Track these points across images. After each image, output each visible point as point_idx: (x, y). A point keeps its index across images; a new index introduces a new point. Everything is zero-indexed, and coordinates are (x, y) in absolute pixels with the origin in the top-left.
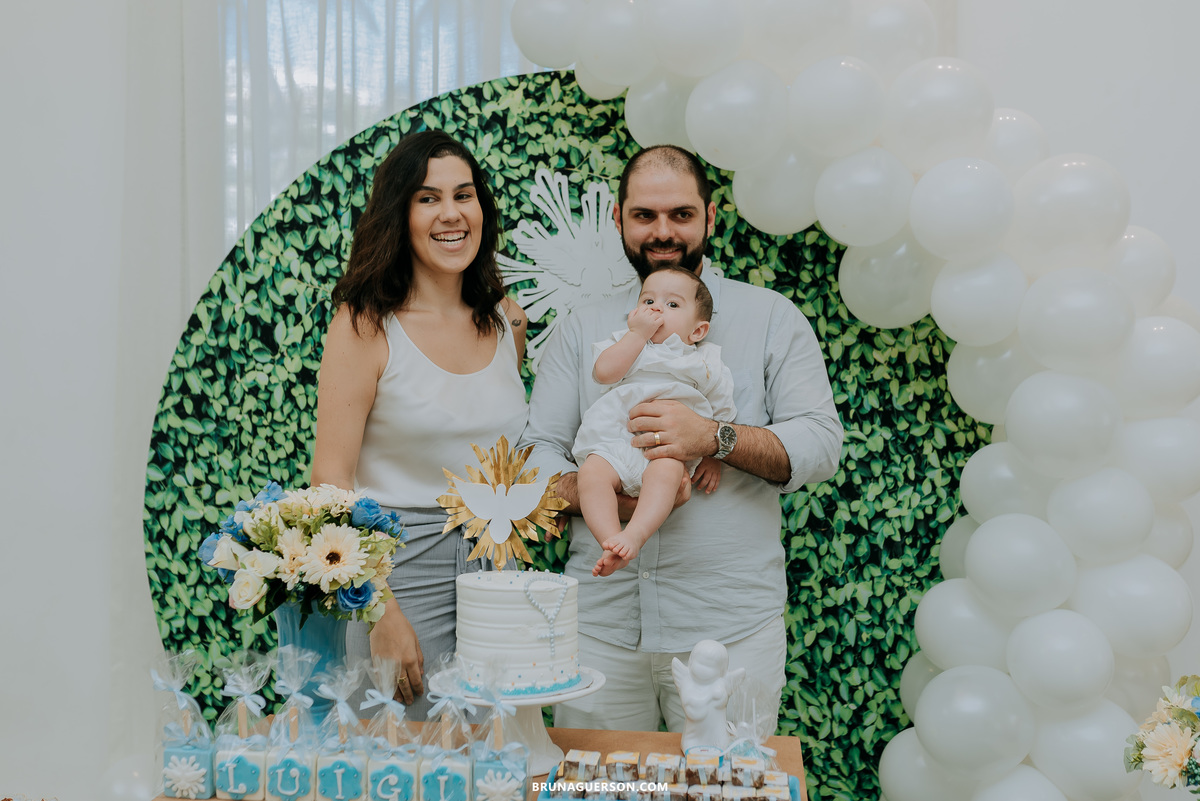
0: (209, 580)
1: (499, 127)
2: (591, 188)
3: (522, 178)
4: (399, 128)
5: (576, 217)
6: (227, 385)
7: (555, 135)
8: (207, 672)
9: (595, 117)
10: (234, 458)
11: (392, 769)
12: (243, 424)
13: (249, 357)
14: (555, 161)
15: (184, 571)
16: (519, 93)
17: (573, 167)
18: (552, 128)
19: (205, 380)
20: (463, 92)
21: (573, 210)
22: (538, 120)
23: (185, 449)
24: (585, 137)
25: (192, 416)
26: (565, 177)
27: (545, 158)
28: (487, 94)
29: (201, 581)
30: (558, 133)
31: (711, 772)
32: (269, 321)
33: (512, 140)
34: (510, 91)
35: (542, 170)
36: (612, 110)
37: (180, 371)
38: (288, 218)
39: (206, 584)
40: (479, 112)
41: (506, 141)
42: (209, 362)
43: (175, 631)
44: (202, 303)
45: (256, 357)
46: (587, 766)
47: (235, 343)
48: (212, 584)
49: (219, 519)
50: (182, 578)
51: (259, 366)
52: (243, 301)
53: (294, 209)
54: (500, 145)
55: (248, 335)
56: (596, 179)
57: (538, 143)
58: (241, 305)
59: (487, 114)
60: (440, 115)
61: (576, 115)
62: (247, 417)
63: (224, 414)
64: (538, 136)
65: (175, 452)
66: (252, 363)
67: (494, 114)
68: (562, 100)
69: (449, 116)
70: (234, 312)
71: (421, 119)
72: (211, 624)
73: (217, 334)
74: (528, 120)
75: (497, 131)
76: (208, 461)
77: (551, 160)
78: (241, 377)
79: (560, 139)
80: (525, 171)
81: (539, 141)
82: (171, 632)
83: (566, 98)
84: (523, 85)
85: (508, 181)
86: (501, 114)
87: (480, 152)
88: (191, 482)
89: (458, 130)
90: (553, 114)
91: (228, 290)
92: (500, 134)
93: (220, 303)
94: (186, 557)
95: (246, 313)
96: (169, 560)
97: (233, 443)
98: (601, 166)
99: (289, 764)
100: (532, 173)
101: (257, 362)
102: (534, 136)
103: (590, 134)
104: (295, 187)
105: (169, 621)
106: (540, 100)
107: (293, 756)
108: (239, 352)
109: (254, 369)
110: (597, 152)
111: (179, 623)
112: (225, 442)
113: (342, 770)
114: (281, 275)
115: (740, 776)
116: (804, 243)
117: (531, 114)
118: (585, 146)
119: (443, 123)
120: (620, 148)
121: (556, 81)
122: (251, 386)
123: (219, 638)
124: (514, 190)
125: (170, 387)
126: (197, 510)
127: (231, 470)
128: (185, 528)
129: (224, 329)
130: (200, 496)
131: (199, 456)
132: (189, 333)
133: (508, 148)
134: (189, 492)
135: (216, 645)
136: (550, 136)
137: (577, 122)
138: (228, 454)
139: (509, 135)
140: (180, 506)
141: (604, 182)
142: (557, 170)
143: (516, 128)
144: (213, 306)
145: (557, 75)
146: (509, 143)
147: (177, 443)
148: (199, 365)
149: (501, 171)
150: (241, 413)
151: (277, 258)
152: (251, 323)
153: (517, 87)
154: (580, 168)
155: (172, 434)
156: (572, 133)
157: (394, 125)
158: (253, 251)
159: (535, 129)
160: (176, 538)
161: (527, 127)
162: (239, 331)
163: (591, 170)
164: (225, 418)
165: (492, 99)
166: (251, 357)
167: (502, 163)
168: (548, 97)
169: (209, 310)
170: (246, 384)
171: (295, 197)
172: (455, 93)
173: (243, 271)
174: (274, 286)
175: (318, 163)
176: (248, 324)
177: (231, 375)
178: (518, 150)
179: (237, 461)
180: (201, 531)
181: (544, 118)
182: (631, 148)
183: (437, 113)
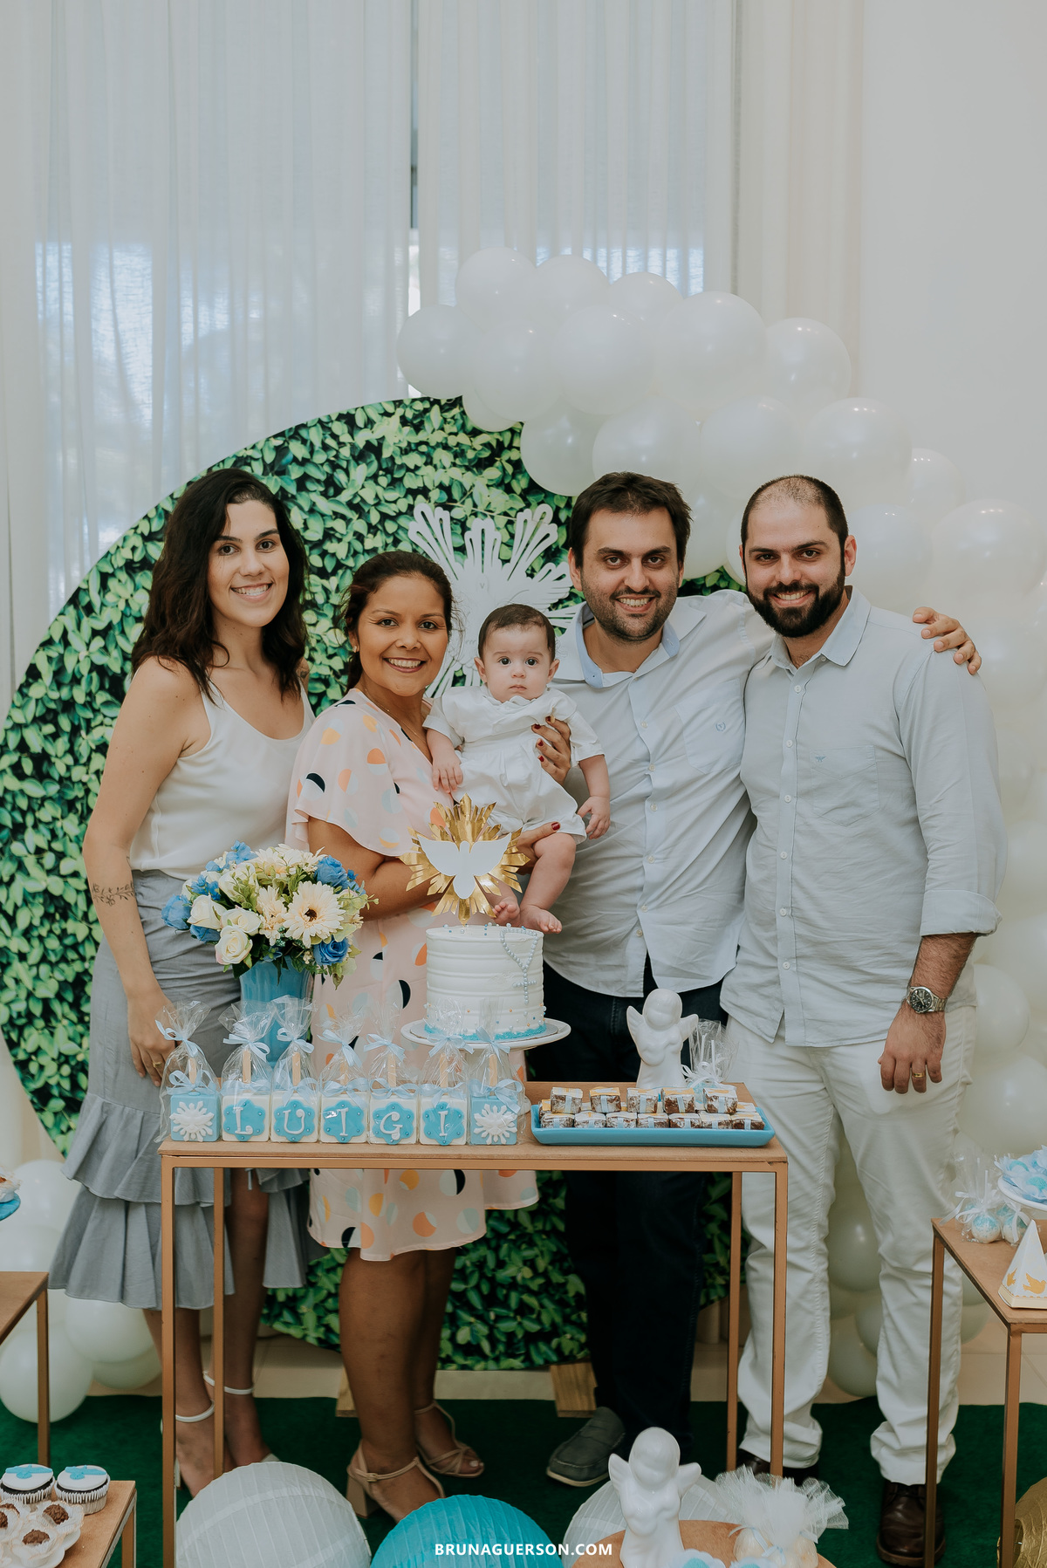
0: (53, 958)
1: (373, 457)
2: (475, 524)
3: (400, 514)
4: (263, 458)
5: (459, 555)
6: (71, 742)
7: (435, 467)
8: (53, 1059)
9: (480, 448)
10: (80, 823)
11: (394, 1107)
12: (90, 786)
13: (95, 711)
14: (435, 495)
15: (25, 948)
16: (396, 419)
17: (455, 501)
18: (432, 459)
19: (46, 737)
20: (334, 418)
21: (455, 549)
22: (417, 450)
23: (23, 814)
24: (468, 469)
25: (32, 777)
26: (447, 512)
27: (424, 491)
28: (360, 421)
29: (44, 959)
30: (439, 465)
31: (688, 1100)
32: (118, 671)
33: (388, 471)
34: (385, 418)
35: (421, 504)
36: (498, 440)
37: (18, 727)
38: (138, 557)
39: (50, 963)
40: (351, 441)
41: (381, 473)
42: (50, 717)
43: (15, 1015)
44: (41, 652)
45: (105, 711)
46: (574, 1099)
47: (80, 695)
48: (58, 963)
49: (64, 891)
50: (22, 957)
51: (107, 721)
52: (88, 649)
53: (145, 546)
54: (375, 477)
55: (95, 686)
56: (480, 515)
57: (416, 475)
58: (86, 653)
59: (361, 444)
60: (308, 443)
61: (458, 444)
62: (94, 777)
63: (67, 775)
64: (417, 468)
65: (13, 818)
66: (100, 718)
67: (368, 442)
68: (442, 429)
69: (318, 445)
70: (78, 661)
71: (287, 448)
72: (57, 1007)
73: (59, 685)
74: (406, 450)
75: (371, 462)
76: (51, 827)
77: (431, 494)
78: (88, 732)
79: (441, 470)
80: (403, 505)
81: (417, 472)
82: (11, 1018)
83: (446, 427)
84: (400, 411)
85: (384, 517)
86: (376, 443)
87: (353, 485)
88: (32, 850)
89: (328, 460)
90: (433, 444)
91: (71, 637)
92: (375, 465)
93: (61, 651)
94: (27, 934)
95: (92, 663)
96: (7, 937)
97: (79, 806)
98: (486, 500)
99: (295, 1105)
100: (411, 508)
101: (105, 716)
102: (412, 467)
103: (473, 466)
104: (146, 521)
105: (8, 1004)
106: (418, 428)
107: (297, 1097)
108: (84, 705)
109: (102, 724)
110: (480, 483)
111: (20, 1007)
112: (70, 805)
113: (346, 1109)
114: (131, 620)
115: (715, 1104)
116: (704, 584)
117: (409, 443)
118: (468, 479)
119: (312, 452)
120: (506, 482)
121: (436, 407)
122: (98, 743)
123: (65, 1022)
124: (391, 527)
125: (6, 745)
126: (38, 881)
127: (77, 836)
128: (26, 902)
129: (67, 679)
130: (42, 866)
131: (40, 821)
132: (27, 684)
133: (384, 481)
134: (30, 862)
135: (63, 1029)
136: (430, 467)
137: (459, 453)
138: (73, 818)
139: (384, 466)
140: (19, 877)
141: (489, 518)
142: (438, 505)
143: (392, 458)
144: (54, 655)
145: (437, 402)
146: (385, 476)
147: (15, 808)
148: (39, 720)
149: (376, 505)
150: (87, 773)
151: (127, 601)
152: (98, 673)
153: (393, 414)
154: (463, 503)
155: (9, 798)
156: (454, 465)
157: (257, 455)
158: (99, 593)
159: (413, 460)
160: (15, 912)
161: (404, 457)
162: (84, 682)
163: (475, 506)
164: (69, 779)
165: (366, 427)
166: (99, 711)
167: (377, 496)
168: (426, 425)
169: (50, 659)
170: (93, 741)
171: (146, 533)
172: (325, 420)
173: (88, 616)
174: (123, 632)
175: (171, 496)
176: (94, 674)
177: (75, 731)
178: (395, 483)
179: (83, 826)
180: (44, 904)
181: (423, 448)
182: (518, 481)
183: (304, 441)
